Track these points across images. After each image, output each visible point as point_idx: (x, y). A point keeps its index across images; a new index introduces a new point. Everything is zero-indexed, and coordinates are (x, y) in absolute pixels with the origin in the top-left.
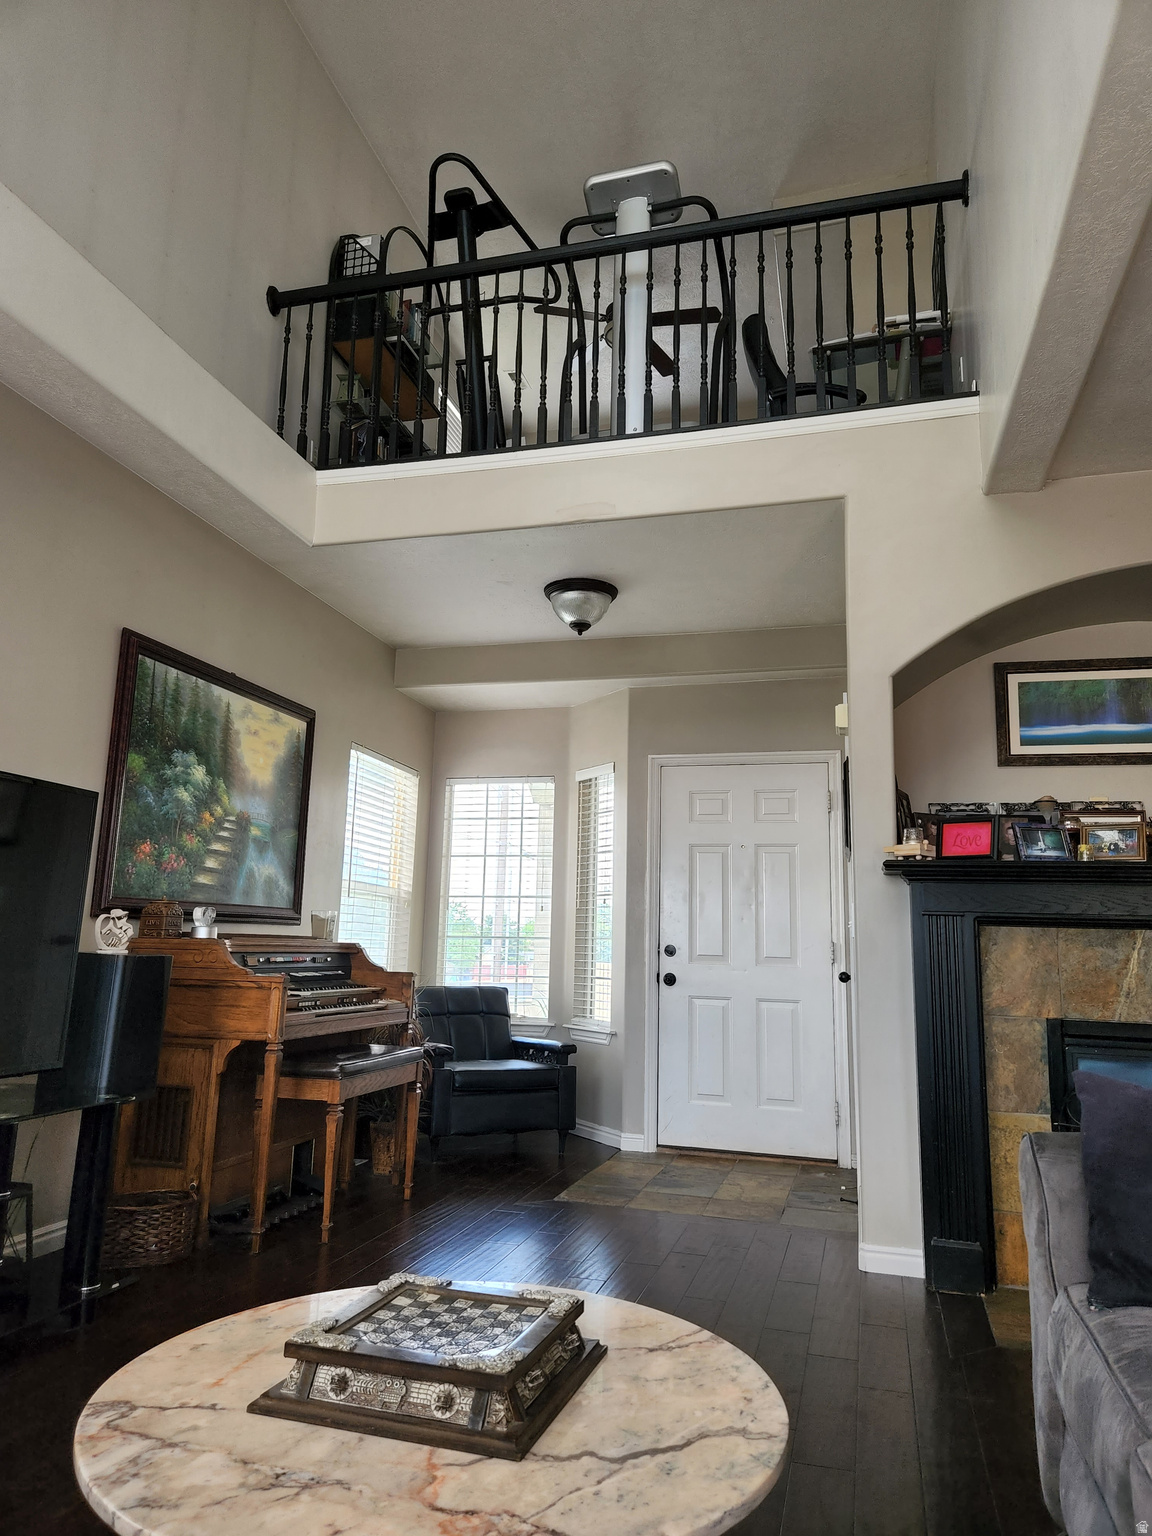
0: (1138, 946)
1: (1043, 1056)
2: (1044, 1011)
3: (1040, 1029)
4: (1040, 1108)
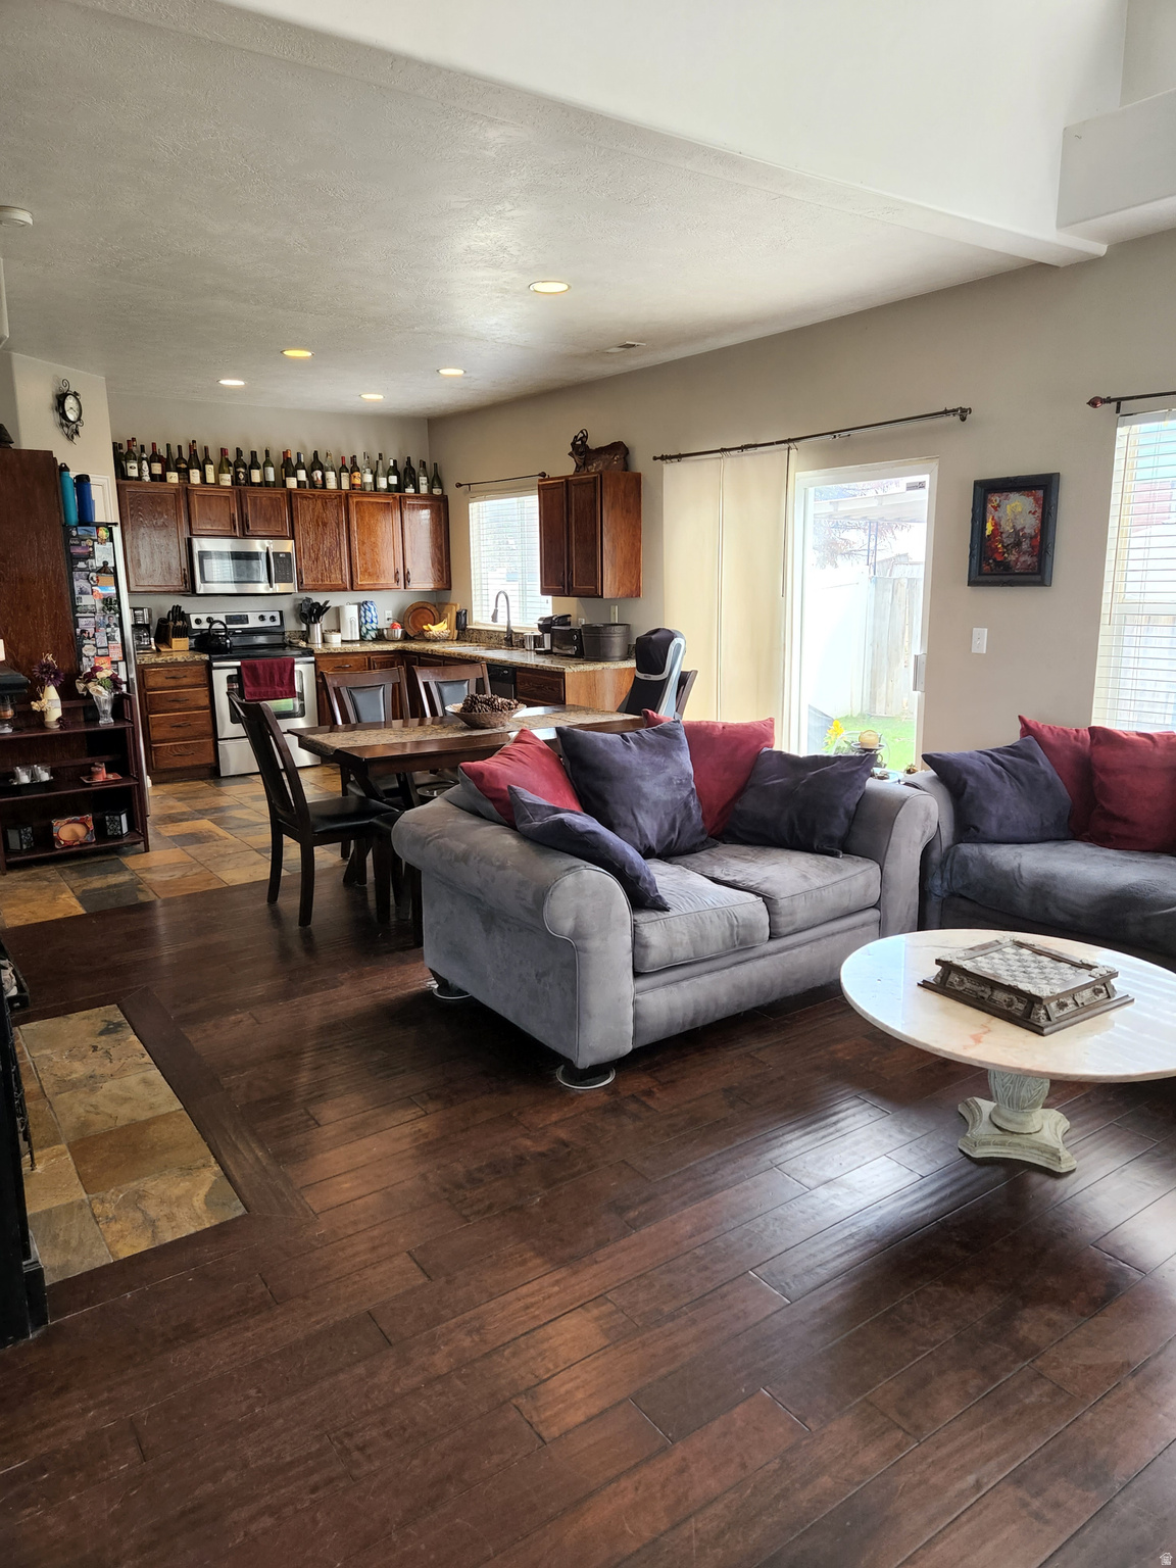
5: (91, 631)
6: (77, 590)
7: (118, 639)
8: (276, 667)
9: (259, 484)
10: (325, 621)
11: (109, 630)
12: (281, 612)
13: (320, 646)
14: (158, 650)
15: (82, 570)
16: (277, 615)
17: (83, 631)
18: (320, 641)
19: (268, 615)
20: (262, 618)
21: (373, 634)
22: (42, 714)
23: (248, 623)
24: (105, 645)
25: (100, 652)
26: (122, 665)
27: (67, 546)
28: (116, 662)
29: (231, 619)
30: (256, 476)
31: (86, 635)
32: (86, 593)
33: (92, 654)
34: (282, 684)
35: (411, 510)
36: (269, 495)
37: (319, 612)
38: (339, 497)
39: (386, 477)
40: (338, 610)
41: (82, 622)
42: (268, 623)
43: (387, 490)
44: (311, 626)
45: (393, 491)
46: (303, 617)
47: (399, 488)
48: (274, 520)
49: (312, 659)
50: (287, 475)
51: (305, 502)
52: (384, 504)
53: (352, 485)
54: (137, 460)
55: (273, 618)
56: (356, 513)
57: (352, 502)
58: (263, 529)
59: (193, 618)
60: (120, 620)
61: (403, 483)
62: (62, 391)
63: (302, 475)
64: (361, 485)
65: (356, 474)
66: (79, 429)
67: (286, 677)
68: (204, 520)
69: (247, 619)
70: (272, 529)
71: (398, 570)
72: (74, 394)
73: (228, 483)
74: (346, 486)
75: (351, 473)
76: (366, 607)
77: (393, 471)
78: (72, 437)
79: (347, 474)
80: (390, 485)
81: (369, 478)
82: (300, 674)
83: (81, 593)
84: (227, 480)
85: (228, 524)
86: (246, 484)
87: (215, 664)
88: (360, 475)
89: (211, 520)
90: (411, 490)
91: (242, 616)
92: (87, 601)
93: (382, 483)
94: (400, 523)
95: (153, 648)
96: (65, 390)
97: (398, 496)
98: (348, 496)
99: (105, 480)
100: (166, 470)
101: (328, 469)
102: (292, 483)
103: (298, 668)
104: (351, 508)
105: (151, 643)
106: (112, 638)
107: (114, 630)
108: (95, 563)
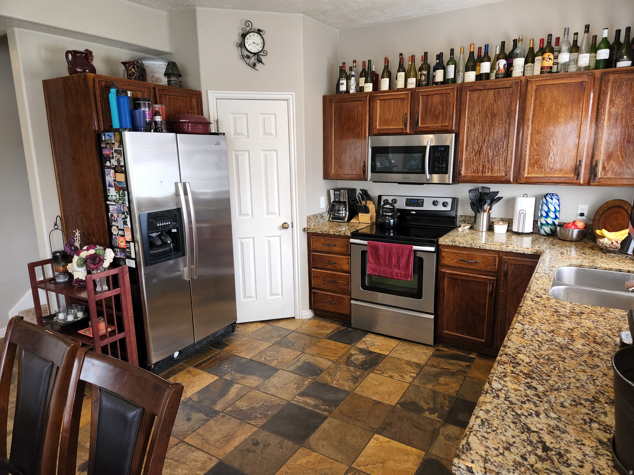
6: (107, 184)
7: (129, 223)
9: (442, 83)
10: (497, 210)
12: (454, 199)
14: (349, 221)
15: (108, 167)
16: (450, 201)
18: (485, 229)
19: (441, 201)
20: (435, 203)
21: (547, 229)
23: (422, 206)
25: (121, 233)
27: (100, 149)
28: (129, 242)
29: (410, 202)
30: (439, 76)
33: (116, 234)
34: (399, 267)
35: (618, 87)
36: (440, 92)
37: (489, 201)
38: (516, 83)
39: (593, 54)
40: (511, 202)
41: (111, 208)
42: (440, 208)
43: (587, 68)
44: (478, 214)
45: (596, 68)
46: (473, 204)
47: (610, 63)
48: (442, 115)
49: (432, 249)
50: (467, 69)
51: (475, 95)
52: (576, 84)
53: (542, 68)
54: (348, 78)
55: (444, 204)
56: (535, 100)
57: (532, 88)
58: (431, 125)
59: (383, 198)
60: (129, 208)
61: (614, 57)
62: (241, 32)
63: (485, 67)
64: (551, 68)
65: (546, 55)
66: (263, 59)
67: (403, 261)
68: (384, 121)
69: (423, 203)
70: (439, 125)
71: (580, 161)
72: (259, 32)
73: (413, 86)
74: (537, 72)
75: (542, 55)
76: (545, 201)
77: (606, 43)
78: (254, 65)
79: (540, 57)
80: (598, 62)
81: (564, 57)
82: (421, 260)
83: (110, 186)
84: (412, 84)
85: (401, 123)
86: (428, 84)
87: (352, 240)
88: (552, 56)
89: (388, 120)
90: (625, 63)
91: (418, 200)
92: (112, 192)
93: (585, 59)
94: (596, 106)
95: (346, 219)
96: (248, 29)
97: (598, 73)
98: (527, 82)
99: (290, 96)
100: (366, 82)
101: (517, 56)
102: (471, 76)
103: (419, 254)
104: (529, 95)
105: (345, 216)
106: (125, 223)
107: (126, 218)
108: (114, 162)
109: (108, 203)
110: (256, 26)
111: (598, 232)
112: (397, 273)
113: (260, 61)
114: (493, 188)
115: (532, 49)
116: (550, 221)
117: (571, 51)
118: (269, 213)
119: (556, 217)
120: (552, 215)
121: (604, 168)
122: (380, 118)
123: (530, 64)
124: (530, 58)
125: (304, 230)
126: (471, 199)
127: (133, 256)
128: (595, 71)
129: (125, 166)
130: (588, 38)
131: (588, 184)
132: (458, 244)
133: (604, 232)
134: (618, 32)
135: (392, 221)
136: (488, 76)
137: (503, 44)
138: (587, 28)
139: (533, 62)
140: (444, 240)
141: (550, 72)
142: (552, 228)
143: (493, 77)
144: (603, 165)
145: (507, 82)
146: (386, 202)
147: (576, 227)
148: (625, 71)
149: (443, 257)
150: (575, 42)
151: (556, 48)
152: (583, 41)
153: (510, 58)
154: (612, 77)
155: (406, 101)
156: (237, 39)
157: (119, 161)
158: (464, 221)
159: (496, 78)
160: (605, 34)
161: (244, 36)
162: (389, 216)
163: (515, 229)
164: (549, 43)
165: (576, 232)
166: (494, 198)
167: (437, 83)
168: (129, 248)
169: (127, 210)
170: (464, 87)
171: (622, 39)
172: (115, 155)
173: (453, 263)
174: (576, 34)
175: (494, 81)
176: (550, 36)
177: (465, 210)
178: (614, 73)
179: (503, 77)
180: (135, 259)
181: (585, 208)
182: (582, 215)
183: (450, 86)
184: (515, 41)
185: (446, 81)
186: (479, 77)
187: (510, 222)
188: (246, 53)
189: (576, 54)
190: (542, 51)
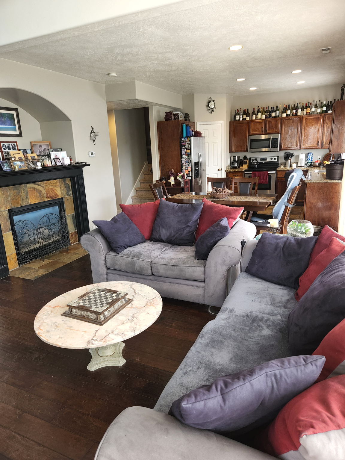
0: (23, 188)
1: (8, 218)
2: (7, 208)
3: (7, 212)
4: (10, 230)
5: (185, 163)
6: (182, 154)
7: (190, 165)
8: (262, 174)
9: (274, 117)
10: (293, 160)
11: (188, 163)
12: (278, 157)
13: (289, 168)
14: (239, 168)
15: (183, 149)
16: (277, 158)
17: (183, 164)
18: (289, 166)
19: (274, 158)
20: (271, 159)
21: (309, 164)
22: (170, 183)
23: (267, 160)
24: (187, 167)
25: (186, 169)
26: (191, 172)
27: (181, 143)
28: (189, 172)
29: (262, 159)
31: (183, 165)
32: (184, 154)
33: (184, 169)
34: (263, 179)
35: (329, 118)
36: (275, 120)
37: (290, 156)
38: (299, 118)
39: (321, 108)
40: (298, 156)
41: (183, 161)
42: (273, 160)
43: (320, 113)
44: (287, 161)
45: (322, 113)
46: (285, 158)
47: (326, 111)
48: (275, 128)
49: (275, 172)
50: (283, 113)
51: (286, 121)
52: (317, 118)
53: (307, 113)
54: (239, 115)
55: (275, 159)
56: (305, 123)
57: (304, 119)
58: (271, 131)
59: (251, 159)
60: (191, 161)
61: (328, 109)
62: (208, 101)
63: (289, 112)
64: (309, 113)
65: (308, 109)
66: (214, 110)
67: (265, 177)
68: (254, 130)
69: (267, 159)
70: (274, 131)
71: (319, 141)
72: (213, 101)
73: (264, 118)
74: (305, 114)
75: (307, 109)
76: (308, 155)
77: (325, 105)
78: (211, 112)
79: (306, 109)
80: (323, 111)
81: (313, 110)
82: (270, 176)
83: (183, 154)
84: (264, 117)
85: (260, 131)
86: (269, 118)
87: (245, 173)
88: (309, 109)
89: (256, 130)
90: (330, 112)
91: (265, 158)
92: (184, 156)
93: (319, 110)
94: (322, 124)
95: (238, 167)
96: (210, 100)
97: (323, 114)
98: (302, 117)
99: (222, 122)
100: (247, 116)
101: (299, 109)
102: (284, 115)
103: (269, 175)
104: (303, 121)
105: (237, 166)
106: (189, 165)
107: (189, 164)
108: (186, 147)
109: (182, 160)
110: (213, 99)
111: (324, 162)
112: (263, 182)
113: (213, 111)
114: (291, 152)
115: (303, 106)
116: (310, 161)
117: (315, 108)
118: (214, 165)
119: (312, 160)
120: (311, 159)
121: (325, 143)
122: (253, 129)
123: (302, 111)
124: (303, 109)
125: (225, 171)
126: (284, 156)
127: (191, 176)
128: (322, 114)
129: (191, 148)
130: (320, 103)
131: (321, 148)
132: (283, 170)
133: (326, 161)
134: (328, 102)
135: (257, 166)
136: (289, 115)
137: (294, 105)
138: (320, 100)
139: (304, 110)
140: (278, 169)
141: (309, 114)
142: (311, 163)
143: (291, 115)
144: (325, 142)
145: (297, 117)
146: (253, 160)
147: (318, 162)
148: (331, 114)
149: (278, 175)
150: (316, 104)
151: (310, 106)
152: (318, 104)
153: (296, 109)
154: (327, 116)
155: (262, 123)
156: (206, 104)
157: (188, 146)
158: (281, 165)
159: (292, 116)
160: (325, 103)
161: (209, 103)
162: (255, 164)
163: (299, 165)
164: (309, 105)
165: (318, 163)
166: (292, 155)
167: (272, 117)
168: (190, 173)
169: (190, 161)
170: (282, 119)
171: (330, 104)
172: (187, 144)
173: (281, 176)
174: (316, 102)
175: (291, 117)
176: (309, 103)
177: (282, 161)
178: (327, 114)
179: (295, 116)
180: (191, 177)
181: (320, 157)
182: (319, 159)
183: (277, 118)
184: (298, 103)
185: (276, 117)
186: (287, 115)
187: (297, 163)
188: (209, 108)
189: (317, 108)
190: (307, 107)
